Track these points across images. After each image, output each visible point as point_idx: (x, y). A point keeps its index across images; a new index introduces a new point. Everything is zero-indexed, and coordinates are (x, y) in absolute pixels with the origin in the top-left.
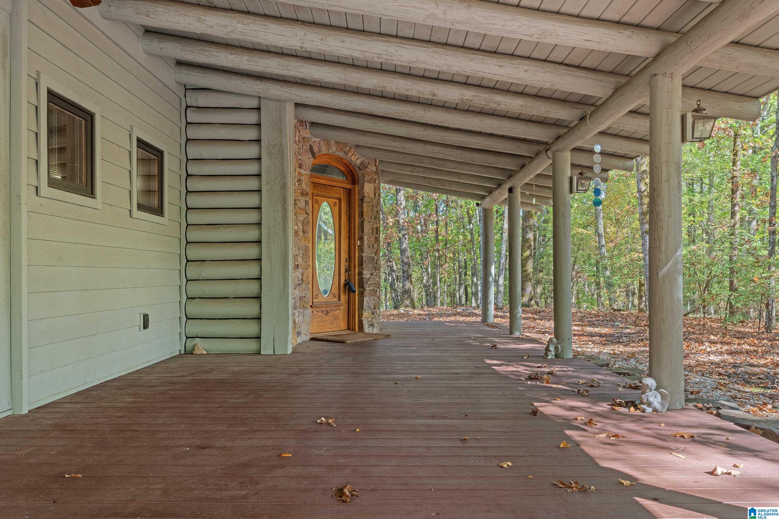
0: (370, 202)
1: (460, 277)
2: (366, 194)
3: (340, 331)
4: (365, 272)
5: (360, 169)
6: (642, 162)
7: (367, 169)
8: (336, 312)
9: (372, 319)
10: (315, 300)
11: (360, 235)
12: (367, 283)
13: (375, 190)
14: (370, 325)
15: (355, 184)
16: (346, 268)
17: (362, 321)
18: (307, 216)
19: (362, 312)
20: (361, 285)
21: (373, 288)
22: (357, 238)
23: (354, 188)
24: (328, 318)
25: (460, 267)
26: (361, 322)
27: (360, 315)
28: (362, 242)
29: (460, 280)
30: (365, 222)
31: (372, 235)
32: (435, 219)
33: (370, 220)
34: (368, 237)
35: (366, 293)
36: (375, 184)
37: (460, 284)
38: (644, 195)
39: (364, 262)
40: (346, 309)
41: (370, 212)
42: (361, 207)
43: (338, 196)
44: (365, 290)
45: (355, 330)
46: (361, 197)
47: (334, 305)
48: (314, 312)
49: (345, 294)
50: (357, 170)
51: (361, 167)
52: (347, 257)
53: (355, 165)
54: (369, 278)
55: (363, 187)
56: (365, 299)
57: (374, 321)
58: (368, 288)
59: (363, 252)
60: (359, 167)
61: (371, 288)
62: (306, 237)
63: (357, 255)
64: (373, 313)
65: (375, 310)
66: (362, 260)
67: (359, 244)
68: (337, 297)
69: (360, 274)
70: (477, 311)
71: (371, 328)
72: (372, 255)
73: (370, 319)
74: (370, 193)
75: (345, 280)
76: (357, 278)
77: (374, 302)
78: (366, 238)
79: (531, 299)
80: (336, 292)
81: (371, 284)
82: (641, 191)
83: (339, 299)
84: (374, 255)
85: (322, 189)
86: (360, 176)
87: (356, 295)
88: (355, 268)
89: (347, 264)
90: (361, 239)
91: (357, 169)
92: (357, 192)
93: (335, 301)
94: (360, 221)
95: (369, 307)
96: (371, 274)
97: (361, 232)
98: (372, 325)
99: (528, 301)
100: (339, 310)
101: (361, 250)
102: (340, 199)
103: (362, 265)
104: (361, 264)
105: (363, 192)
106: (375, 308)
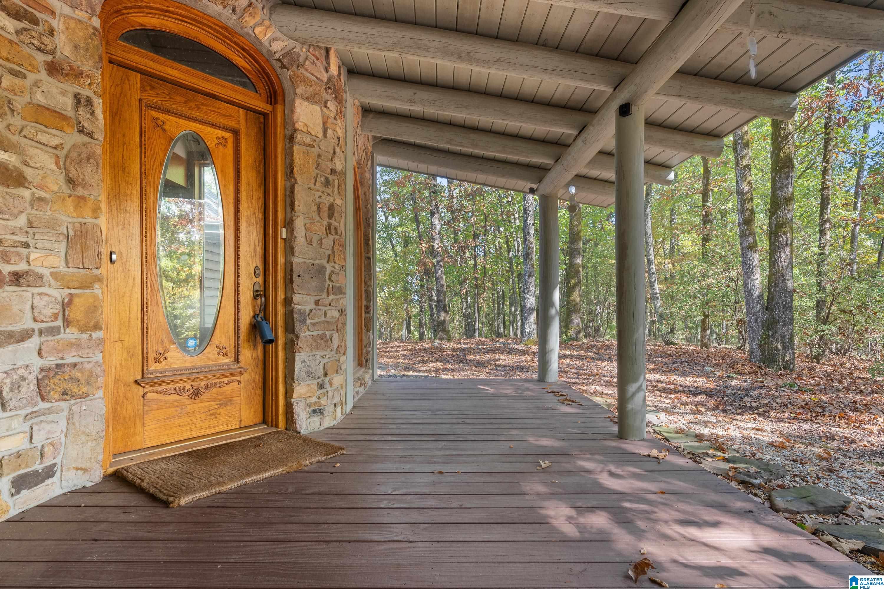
0: (310, 146)
1: (499, 306)
2: (299, 126)
3: (241, 428)
4: (296, 298)
5: (283, 67)
6: (743, 154)
7: (302, 71)
8: (228, 388)
9: (319, 398)
10: (154, 367)
11: (289, 216)
12: (304, 321)
13: (324, 123)
14: (314, 411)
15: (276, 103)
16: (256, 288)
17: (292, 405)
18: (86, 139)
19: (292, 385)
20: (290, 328)
21: (320, 332)
22: (280, 223)
23: (274, 111)
24: (201, 405)
25: (498, 297)
26: (289, 407)
27: (289, 393)
28: (291, 231)
29: (498, 310)
30: (297, 188)
31: (318, 218)
32: (473, 244)
33: (312, 186)
34: (307, 221)
35: (301, 344)
36: (325, 109)
37: (499, 314)
38: (747, 198)
39: (295, 275)
40: (258, 378)
41: (312, 168)
42: (289, 154)
43: (232, 124)
44: (298, 337)
45: (277, 426)
46: (288, 133)
47: (219, 373)
48: (149, 395)
49: (255, 346)
50: (279, 70)
51: (285, 61)
52: (260, 265)
53: (272, 54)
54: (311, 311)
55: (292, 111)
56: (299, 358)
57: (324, 401)
58: (308, 333)
59: (293, 254)
60: (279, 60)
61: (315, 333)
62: (83, 198)
63: (281, 260)
64: (321, 386)
65: (327, 379)
66: (291, 270)
67: (284, 236)
68: (232, 354)
69: (288, 302)
70: (520, 346)
71: (316, 419)
72: (317, 262)
73: (314, 399)
74: (311, 125)
75: (254, 317)
76: (281, 310)
77: (325, 361)
78: (299, 223)
79: (579, 332)
80: (230, 344)
81: (314, 324)
82: (742, 193)
83: (237, 359)
84: (324, 262)
85: (178, 98)
86: (287, 85)
87: (280, 348)
88: (276, 288)
89: (260, 280)
90: (289, 224)
91: (277, 65)
92: (279, 120)
93: (226, 364)
94: (288, 184)
95: (309, 373)
96: (317, 303)
97: (288, 209)
98: (318, 412)
99: (577, 334)
100: (236, 384)
101: (290, 249)
102: (236, 132)
103: (291, 281)
104: (289, 280)
105: (292, 120)
106: (326, 375)
